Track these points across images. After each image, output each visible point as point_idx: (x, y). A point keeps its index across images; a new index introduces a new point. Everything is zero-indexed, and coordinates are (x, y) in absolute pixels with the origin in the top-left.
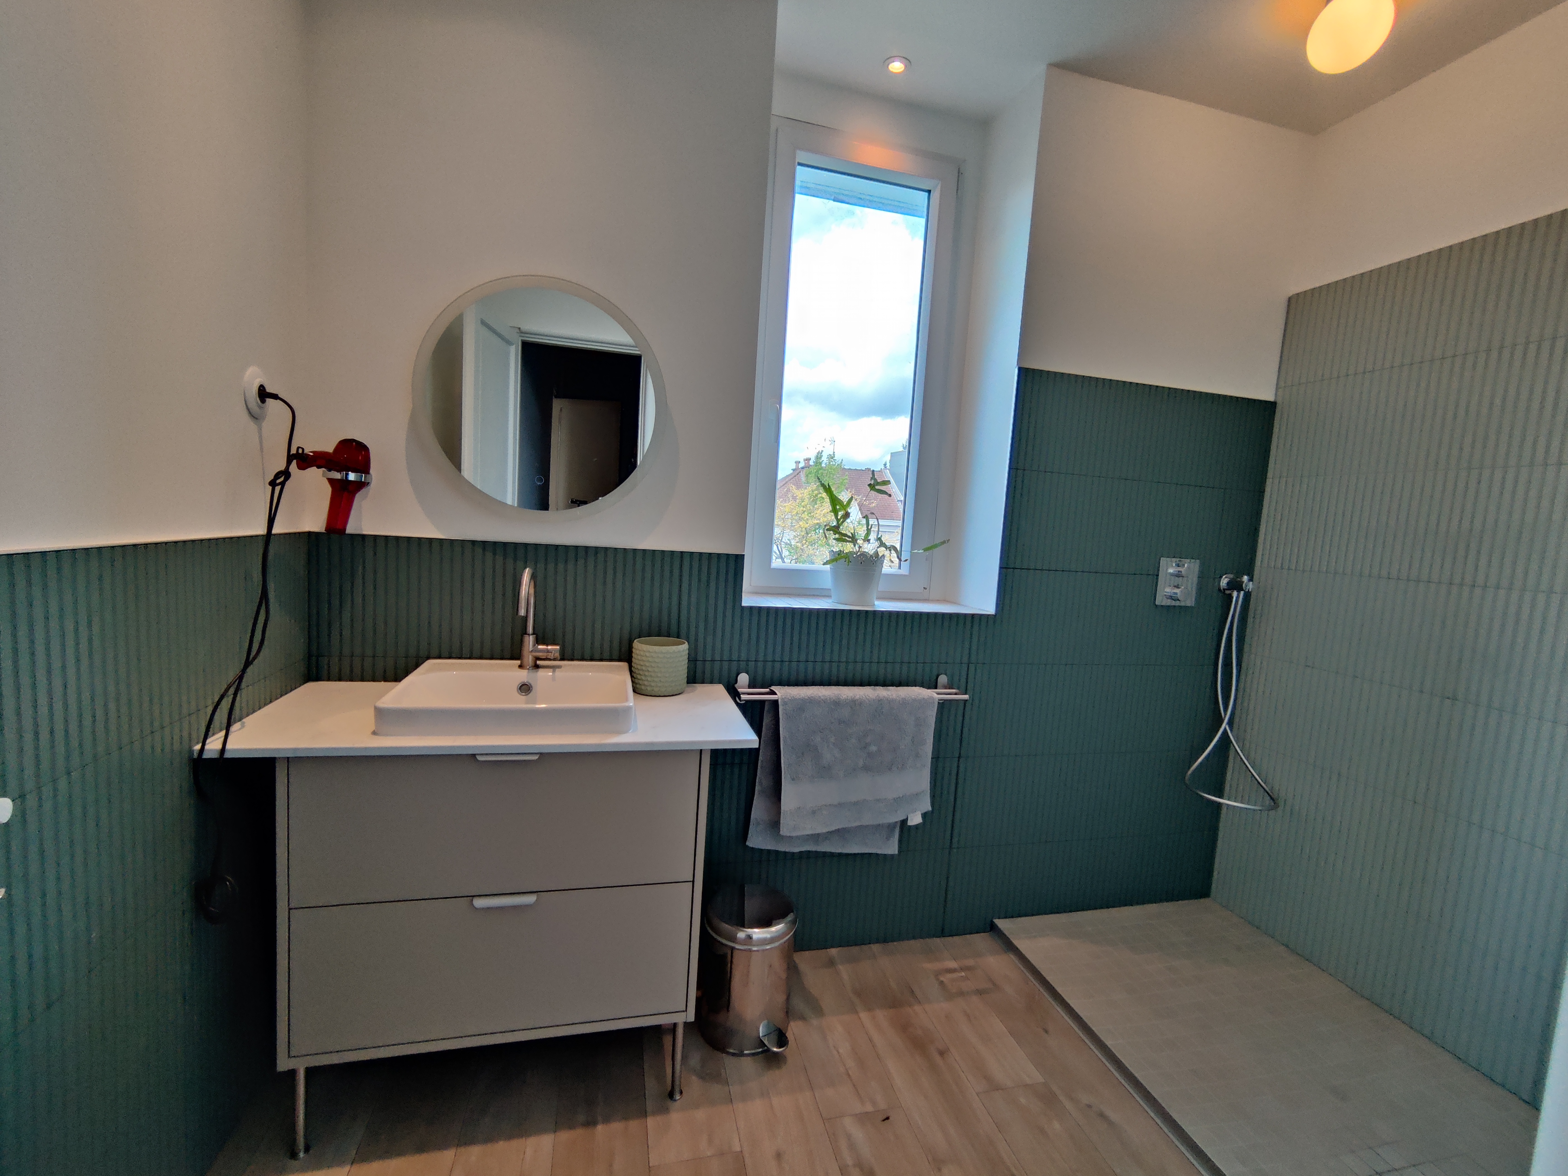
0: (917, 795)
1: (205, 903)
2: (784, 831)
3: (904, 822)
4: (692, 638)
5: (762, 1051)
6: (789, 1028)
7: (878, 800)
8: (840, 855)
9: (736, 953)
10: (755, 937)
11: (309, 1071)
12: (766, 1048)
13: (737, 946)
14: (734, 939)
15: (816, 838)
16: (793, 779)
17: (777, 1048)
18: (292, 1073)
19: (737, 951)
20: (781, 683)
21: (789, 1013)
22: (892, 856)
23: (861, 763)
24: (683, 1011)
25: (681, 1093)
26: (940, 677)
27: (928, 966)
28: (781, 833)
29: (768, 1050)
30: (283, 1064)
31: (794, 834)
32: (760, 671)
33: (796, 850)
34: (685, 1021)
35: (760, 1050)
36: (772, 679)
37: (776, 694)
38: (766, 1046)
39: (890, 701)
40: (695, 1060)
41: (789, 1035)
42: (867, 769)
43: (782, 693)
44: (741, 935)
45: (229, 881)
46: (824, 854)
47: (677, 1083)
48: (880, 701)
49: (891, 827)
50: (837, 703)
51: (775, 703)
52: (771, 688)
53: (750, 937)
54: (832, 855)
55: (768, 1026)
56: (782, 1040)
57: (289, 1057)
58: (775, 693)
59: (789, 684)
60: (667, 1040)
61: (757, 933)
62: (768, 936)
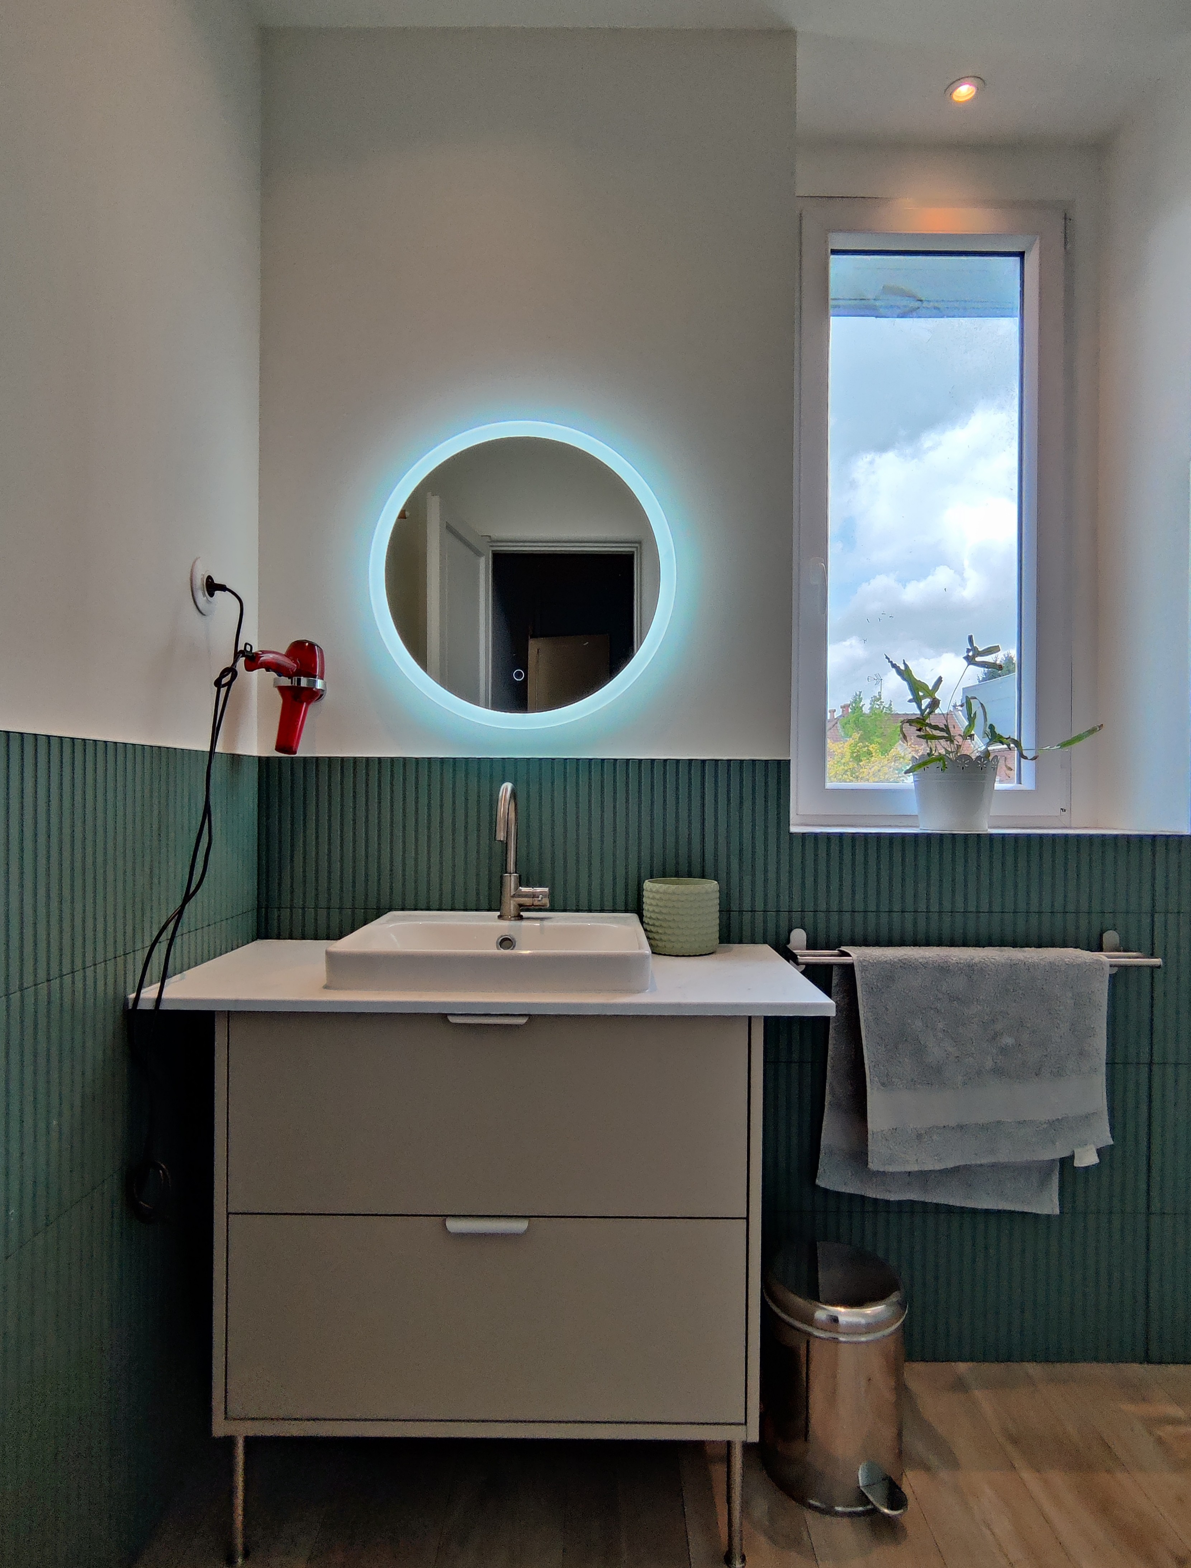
0: (1087, 1118)
1: (136, 1197)
2: (874, 1164)
3: (1066, 1163)
4: (723, 874)
5: (863, 1512)
6: (904, 1479)
7: (1021, 1123)
8: (962, 1210)
9: (815, 1346)
10: (842, 1319)
11: (250, 1442)
12: (869, 1507)
13: (817, 1333)
14: (809, 1320)
15: (923, 1177)
16: (883, 1084)
17: (888, 1508)
18: (229, 1441)
19: (817, 1341)
20: (853, 943)
21: (901, 1454)
22: (1048, 1216)
23: (989, 1064)
24: (741, 1424)
25: (743, 1559)
26: (1106, 936)
27: (1129, 1408)
28: (870, 1166)
29: (875, 1510)
30: (220, 1428)
31: (890, 1169)
32: (821, 926)
33: (893, 1197)
34: (744, 1439)
35: (860, 1509)
36: (840, 936)
37: (850, 956)
38: (873, 1504)
39: (1030, 967)
40: (761, 1507)
41: (906, 1489)
42: (998, 1072)
43: (856, 954)
44: (822, 1314)
45: (162, 1169)
46: (938, 1208)
47: (736, 1541)
48: (1013, 966)
49: (1043, 1170)
50: (944, 969)
51: (848, 969)
52: (840, 949)
53: (835, 1320)
54: (950, 1210)
55: (870, 1470)
56: (896, 1499)
57: (226, 1418)
58: (848, 955)
59: (866, 943)
60: (718, 1471)
61: (846, 1315)
62: (863, 1321)
